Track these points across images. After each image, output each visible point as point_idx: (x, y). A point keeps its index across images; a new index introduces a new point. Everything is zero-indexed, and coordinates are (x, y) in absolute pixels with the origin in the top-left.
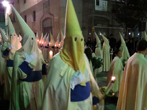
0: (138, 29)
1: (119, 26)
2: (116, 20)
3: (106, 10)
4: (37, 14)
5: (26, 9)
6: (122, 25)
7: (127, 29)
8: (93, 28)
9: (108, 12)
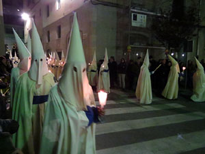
0: (182, 49)
1: (160, 46)
2: (157, 38)
3: (145, 25)
4: (62, 30)
5: (49, 24)
6: (163, 44)
7: (169, 49)
8: (129, 48)
9: (147, 28)
